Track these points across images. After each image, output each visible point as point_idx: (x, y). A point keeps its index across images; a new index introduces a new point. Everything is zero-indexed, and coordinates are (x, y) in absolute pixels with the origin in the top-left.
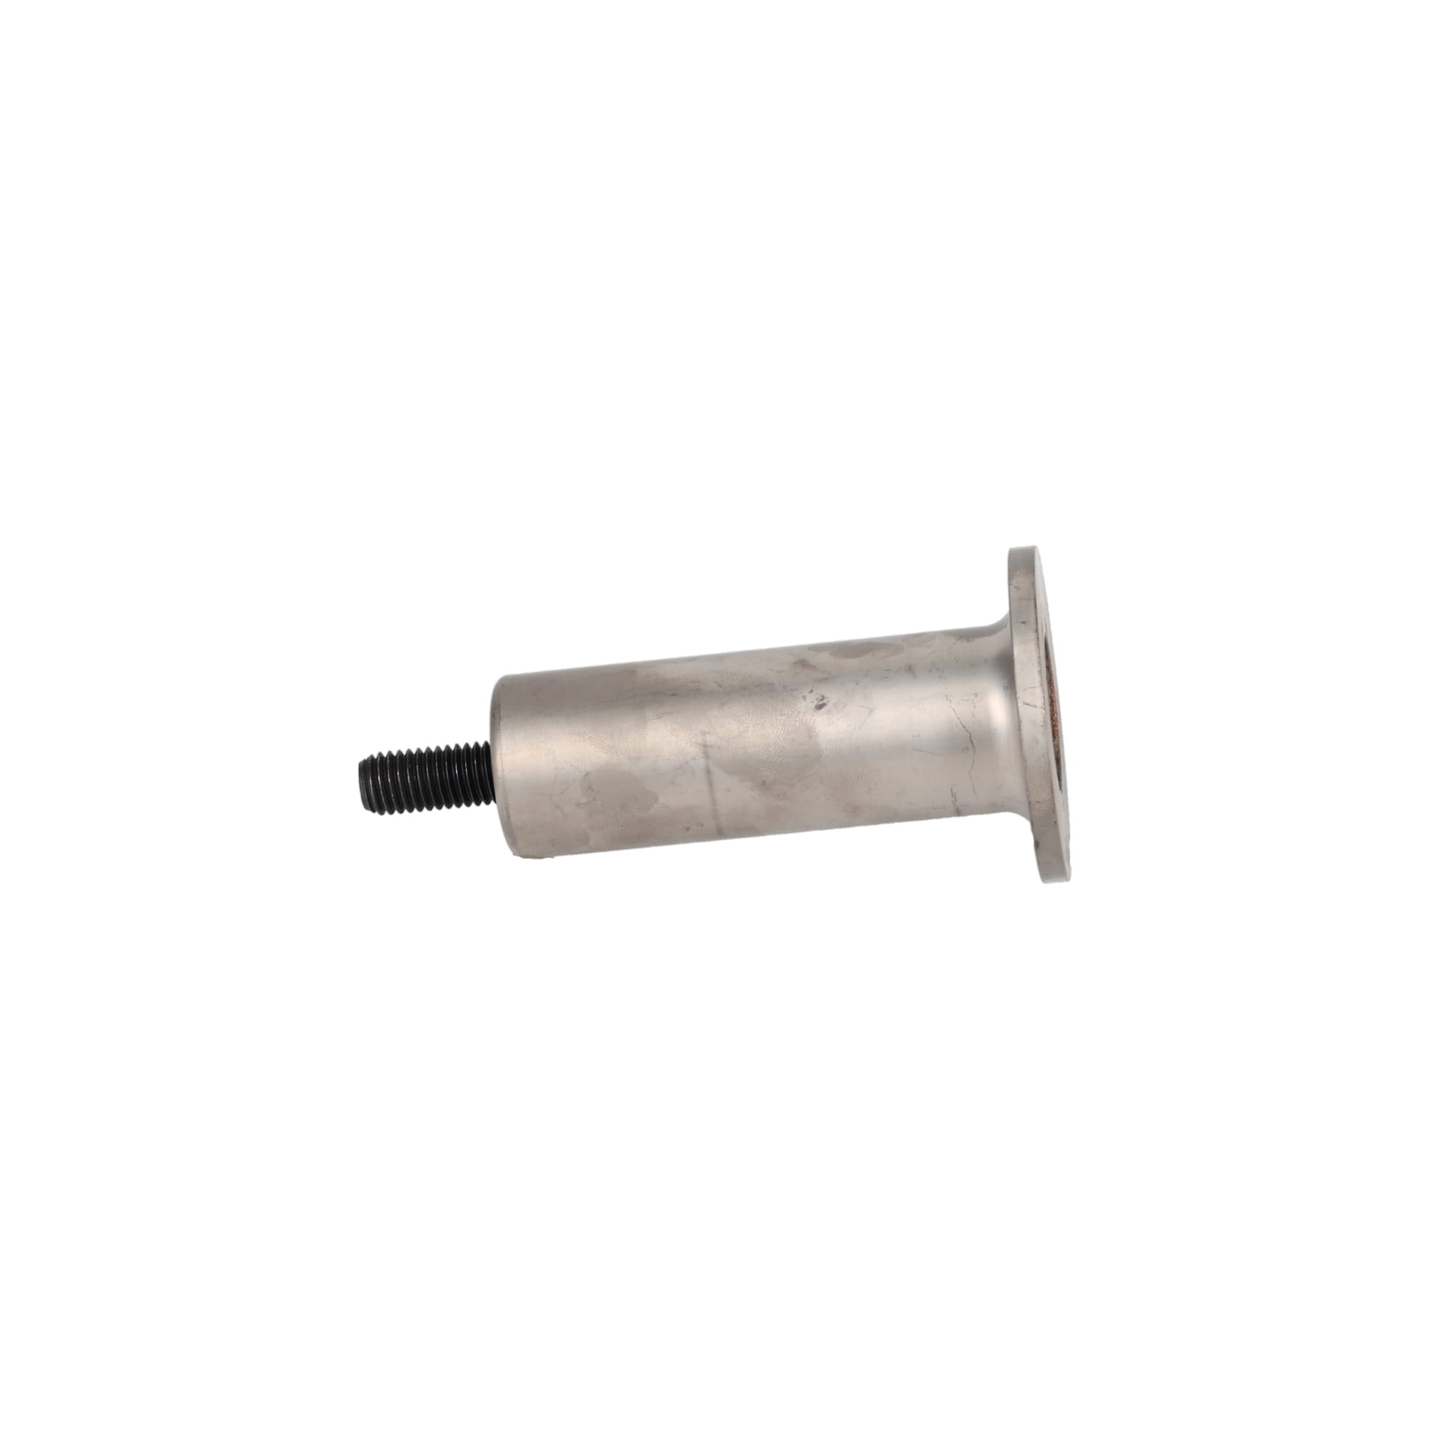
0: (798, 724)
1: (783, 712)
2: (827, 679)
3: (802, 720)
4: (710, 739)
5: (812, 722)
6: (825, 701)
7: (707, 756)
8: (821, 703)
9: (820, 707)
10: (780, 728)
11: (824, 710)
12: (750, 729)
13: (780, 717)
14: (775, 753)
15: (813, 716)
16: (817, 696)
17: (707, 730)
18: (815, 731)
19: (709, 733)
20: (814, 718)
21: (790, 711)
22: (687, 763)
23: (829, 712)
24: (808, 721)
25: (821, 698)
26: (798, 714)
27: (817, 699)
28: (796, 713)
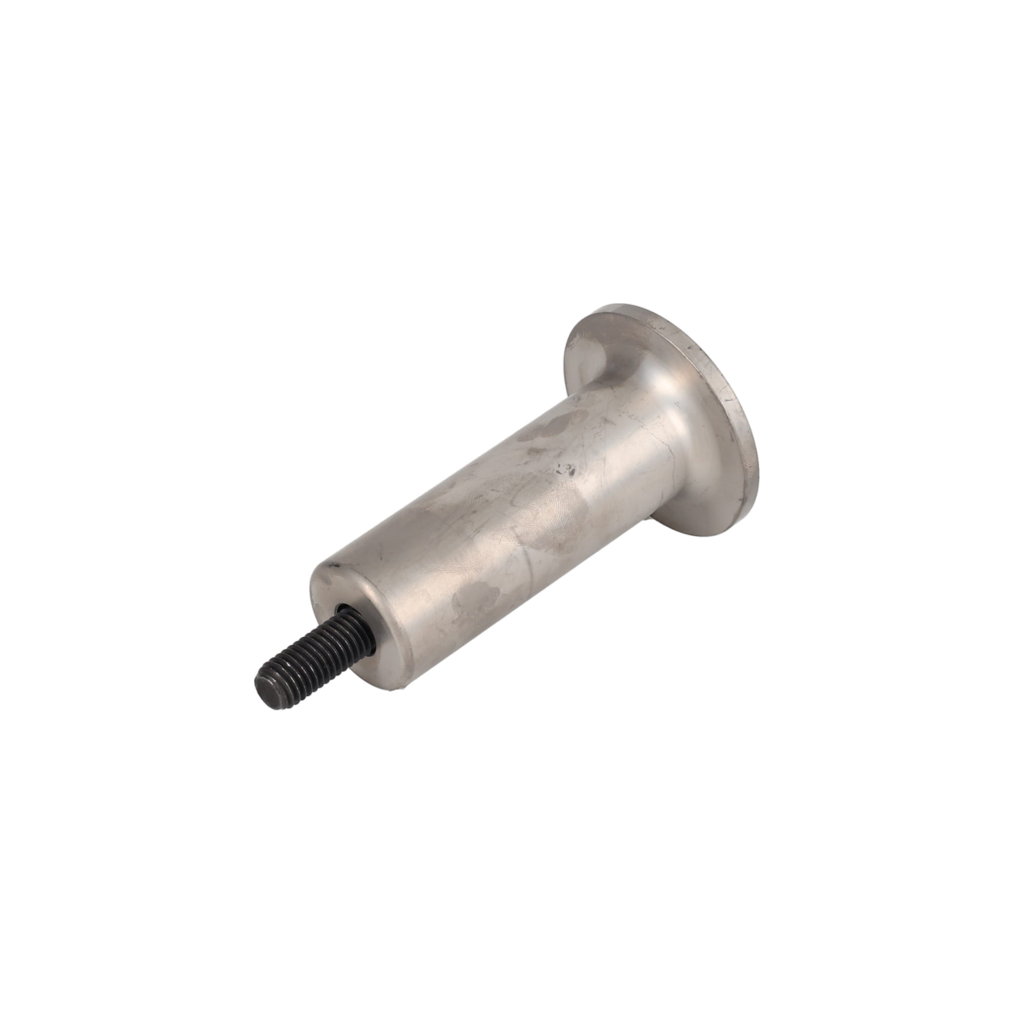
0: (566, 492)
1: (552, 488)
2: (561, 452)
3: (567, 488)
4: (519, 530)
5: (574, 486)
6: (573, 468)
7: (522, 543)
8: (571, 470)
9: (572, 473)
10: (557, 500)
11: (576, 473)
12: (539, 511)
13: (553, 493)
14: (561, 518)
15: (572, 481)
16: (566, 467)
17: (513, 525)
18: (578, 491)
19: (515, 526)
20: (573, 482)
21: (556, 486)
22: (511, 555)
23: (580, 474)
24: (571, 486)
25: (569, 467)
26: (562, 485)
27: (567, 469)
28: (561, 485)
